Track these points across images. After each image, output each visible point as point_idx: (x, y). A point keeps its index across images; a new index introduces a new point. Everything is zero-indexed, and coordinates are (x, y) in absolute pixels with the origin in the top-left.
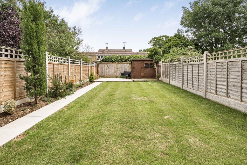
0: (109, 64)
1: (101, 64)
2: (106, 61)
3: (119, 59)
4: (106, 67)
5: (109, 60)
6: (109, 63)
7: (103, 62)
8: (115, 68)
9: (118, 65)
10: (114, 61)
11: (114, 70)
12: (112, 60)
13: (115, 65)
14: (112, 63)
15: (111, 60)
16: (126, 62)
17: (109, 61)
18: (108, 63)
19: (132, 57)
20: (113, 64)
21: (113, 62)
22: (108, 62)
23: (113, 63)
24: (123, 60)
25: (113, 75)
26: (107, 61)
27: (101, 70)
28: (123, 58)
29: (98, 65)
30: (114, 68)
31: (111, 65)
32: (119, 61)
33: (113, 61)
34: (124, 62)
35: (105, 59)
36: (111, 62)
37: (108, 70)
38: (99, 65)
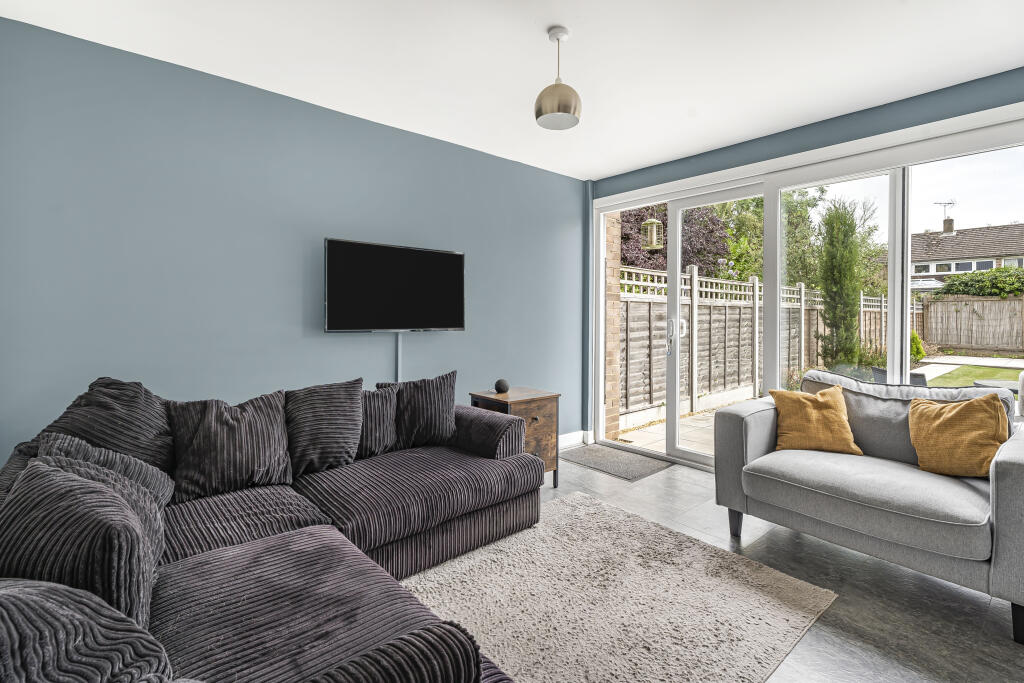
0: (980, 303)
1: (939, 304)
2: (964, 293)
4: (964, 315)
5: (981, 288)
6: (981, 298)
7: (951, 297)
8: (1016, 319)
10: (1010, 292)
11: (1008, 327)
12: (997, 288)
13: (1017, 305)
14: (996, 298)
15: (994, 286)
17: (981, 292)
18: (976, 298)
20: (1006, 304)
21: (1004, 295)
22: (974, 294)
23: (1004, 299)
25: (1000, 347)
26: (973, 290)
27: (940, 325)
29: (926, 307)
30: (1011, 317)
31: (991, 308)
33: (1002, 290)
35: (963, 283)
36: (991, 294)
37: (978, 326)
38: (932, 308)
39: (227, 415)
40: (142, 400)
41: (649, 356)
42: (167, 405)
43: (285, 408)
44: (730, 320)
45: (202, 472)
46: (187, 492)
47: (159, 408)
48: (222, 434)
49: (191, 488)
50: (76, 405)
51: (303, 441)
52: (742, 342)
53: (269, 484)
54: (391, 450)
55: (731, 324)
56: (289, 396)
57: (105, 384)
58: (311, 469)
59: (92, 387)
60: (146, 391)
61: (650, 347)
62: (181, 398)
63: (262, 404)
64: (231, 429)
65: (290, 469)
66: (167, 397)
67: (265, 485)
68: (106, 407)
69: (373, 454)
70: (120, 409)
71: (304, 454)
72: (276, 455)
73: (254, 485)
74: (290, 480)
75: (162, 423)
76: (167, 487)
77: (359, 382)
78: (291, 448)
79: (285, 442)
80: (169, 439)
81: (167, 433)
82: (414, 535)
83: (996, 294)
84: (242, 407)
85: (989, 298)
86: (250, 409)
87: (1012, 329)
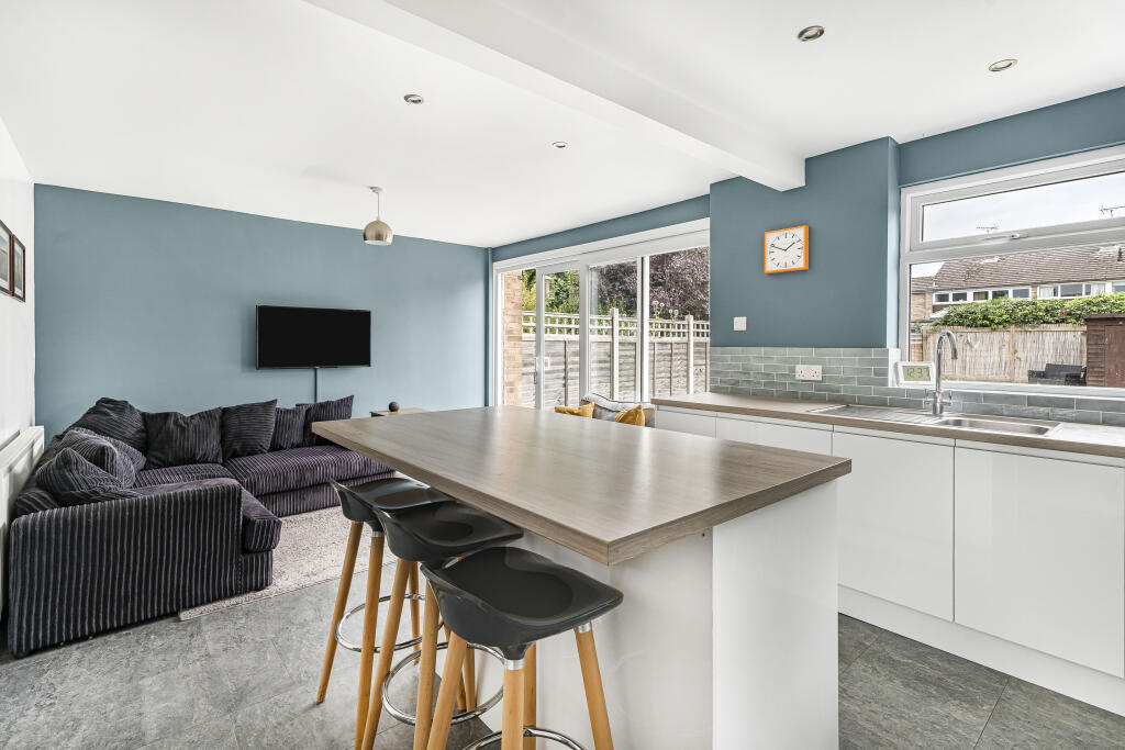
0: (973, 334)
1: (937, 335)
2: (961, 324)
3: (1026, 315)
5: (974, 320)
6: (975, 330)
7: (947, 329)
8: (1005, 351)
9: (1020, 337)
10: (1000, 323)
11: (997, 359)
12: (988, 319)
13: (1007, 336)
14: (987, 329)
15: (985, 317)
16: (1063, 327)
17: (974, 324)
18: (970, 329)
19: (1097, 305)
20: (996, 336)
21: (994, 326)
22: (968, 326)
23: (995, 330)
24: (1048, 318)
26: (967, 322)
28: (1047, 311)
29: (926, 339)
30: (1000, 349)
31: (986, 339)
32: (1026, 323)
33: (992, 321)
34: (1054, 327)
35: (958, 314)
36: (983, 326)
37: (971, 357)
39: (181, 422)
40: (127, 411)
41: (565, 385)
42: (143, 415)
43: (221, 418)
44: (660, 354)
45: (163, 453)
46: (153, 463)
47: (138, 416)
48: (176, 433)
49: (155, 461)
50: (89, 413)
51: (230, 437)
52: (674, 374)
53: (206, 462)
54: (298, 446)
55: (661, 358)
56: (225, 411)
57: (105, 401)
58: (236, 455)
59: (97, 403)
60: (131, 406)
61: (565, 378)
62: (153, 411)
63: (206, 416)
64: (183, 429)
65: (221, 453)
66: (143, 410)
67: (204, 462)
68: (106, 414)
69: (282, 448)
70: (114, 416)
71: (231, 445)
72: (212, 444)
73: (196, 462)
74: (221, 460)
75: (140, 425)
76: (142, 461)
77: (275, 402)
78: (222, 441)
79: (219, 438)
80: (144, 435)
81: (142, 431)
82: (291, 491)
83: (986, 326)
84: (192, 417)
85: (981, 329)
86: (197, 418)
87: (1001, 360)
